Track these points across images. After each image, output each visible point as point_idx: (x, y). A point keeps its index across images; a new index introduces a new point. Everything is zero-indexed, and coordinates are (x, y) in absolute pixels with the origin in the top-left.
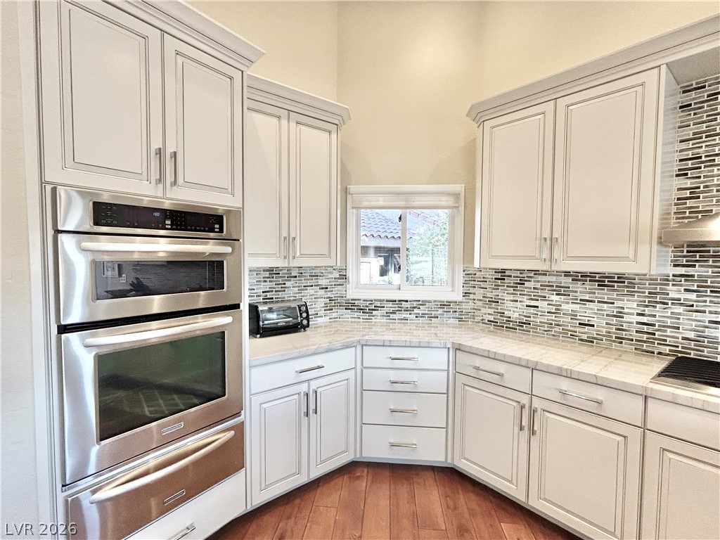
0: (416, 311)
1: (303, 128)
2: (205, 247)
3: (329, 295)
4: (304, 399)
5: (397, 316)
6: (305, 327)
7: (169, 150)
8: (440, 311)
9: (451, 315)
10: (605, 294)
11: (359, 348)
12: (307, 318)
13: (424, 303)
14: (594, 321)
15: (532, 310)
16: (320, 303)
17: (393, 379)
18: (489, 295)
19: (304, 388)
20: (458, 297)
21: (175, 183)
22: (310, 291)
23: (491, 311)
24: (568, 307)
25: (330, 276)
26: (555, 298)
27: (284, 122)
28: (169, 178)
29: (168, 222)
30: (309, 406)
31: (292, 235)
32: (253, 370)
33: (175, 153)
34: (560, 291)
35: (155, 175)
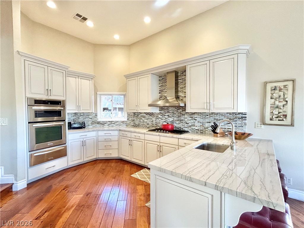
0: (116, 124)
1: (82, 80)
2: (58, 108)
3: (92, 120)
4: (82, 142)
5: (111, 125)
6: (84, 128)
7: (49, 89)
8: (122, 123)
9: (124, 124)
10: (151, 117)
11: (97, 131)
12: (85, 125)
13: (118, 122)
14: (149, 123)
15: (140, 122)
16: (90, 122)
17: (105, 138)
18: (132, 119)
19: (82, 140)
20: (126, 120)
21: (50, 95)
22: (87, 119)
23: (133, 123)
24: (145, 121)
25: (92, 115)
26: (143, 119)
27: (77, 79)
28: (49, 94)
29: (49, 103)
30: (83, 144)
31: (80, 105)
32: (69, 135)
33: (51, 90)
34: (144, 117)
35: (46, 94)
